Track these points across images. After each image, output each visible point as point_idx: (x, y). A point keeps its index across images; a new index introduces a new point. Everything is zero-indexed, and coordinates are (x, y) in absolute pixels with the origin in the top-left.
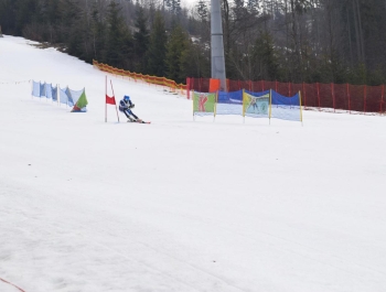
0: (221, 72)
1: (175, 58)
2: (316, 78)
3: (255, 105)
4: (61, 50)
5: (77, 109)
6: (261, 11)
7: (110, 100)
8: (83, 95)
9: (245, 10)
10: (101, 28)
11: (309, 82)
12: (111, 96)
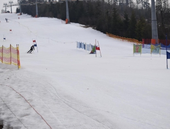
0: (156, 36)
1: (139, 30)
3: (156, 49)
4: (94, 28)
5: (92, 53)
10: (110, 19)
12: (98, 47)
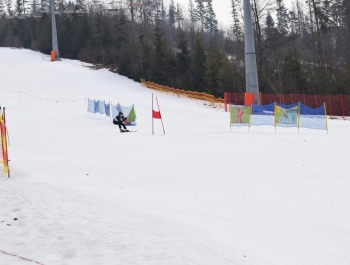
0: (255, 87)
1: (213, 75)
2: (340, 90)
3: (286, 116)
4: (112, 71)
5: (127, 123)
6: (290, 30)
7: (157, 115)
8: (133, 111)
9: (275, 30)
10: (147, 50)
11: (335, 94)
12: (157, 110)
